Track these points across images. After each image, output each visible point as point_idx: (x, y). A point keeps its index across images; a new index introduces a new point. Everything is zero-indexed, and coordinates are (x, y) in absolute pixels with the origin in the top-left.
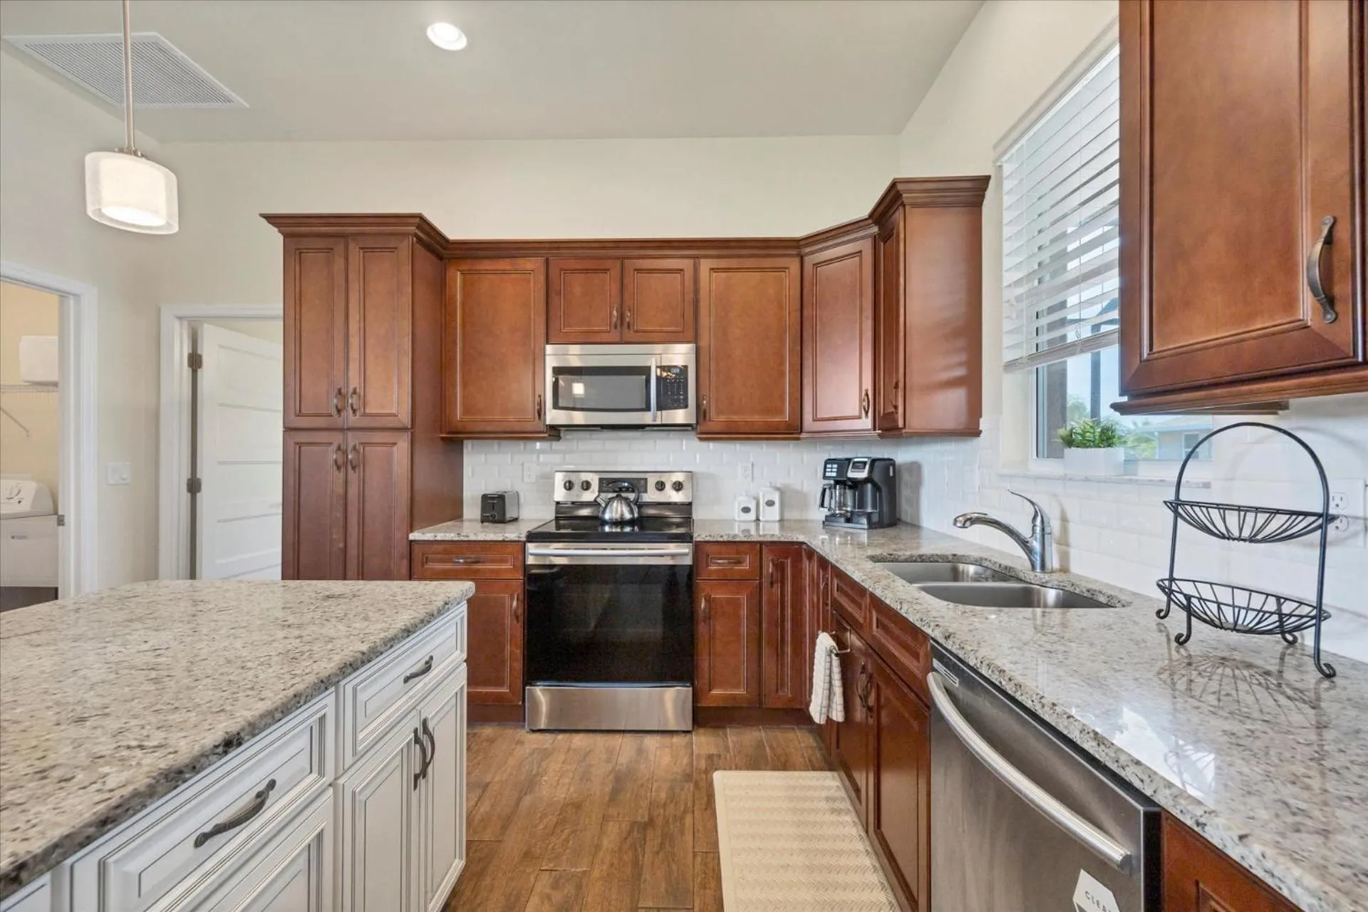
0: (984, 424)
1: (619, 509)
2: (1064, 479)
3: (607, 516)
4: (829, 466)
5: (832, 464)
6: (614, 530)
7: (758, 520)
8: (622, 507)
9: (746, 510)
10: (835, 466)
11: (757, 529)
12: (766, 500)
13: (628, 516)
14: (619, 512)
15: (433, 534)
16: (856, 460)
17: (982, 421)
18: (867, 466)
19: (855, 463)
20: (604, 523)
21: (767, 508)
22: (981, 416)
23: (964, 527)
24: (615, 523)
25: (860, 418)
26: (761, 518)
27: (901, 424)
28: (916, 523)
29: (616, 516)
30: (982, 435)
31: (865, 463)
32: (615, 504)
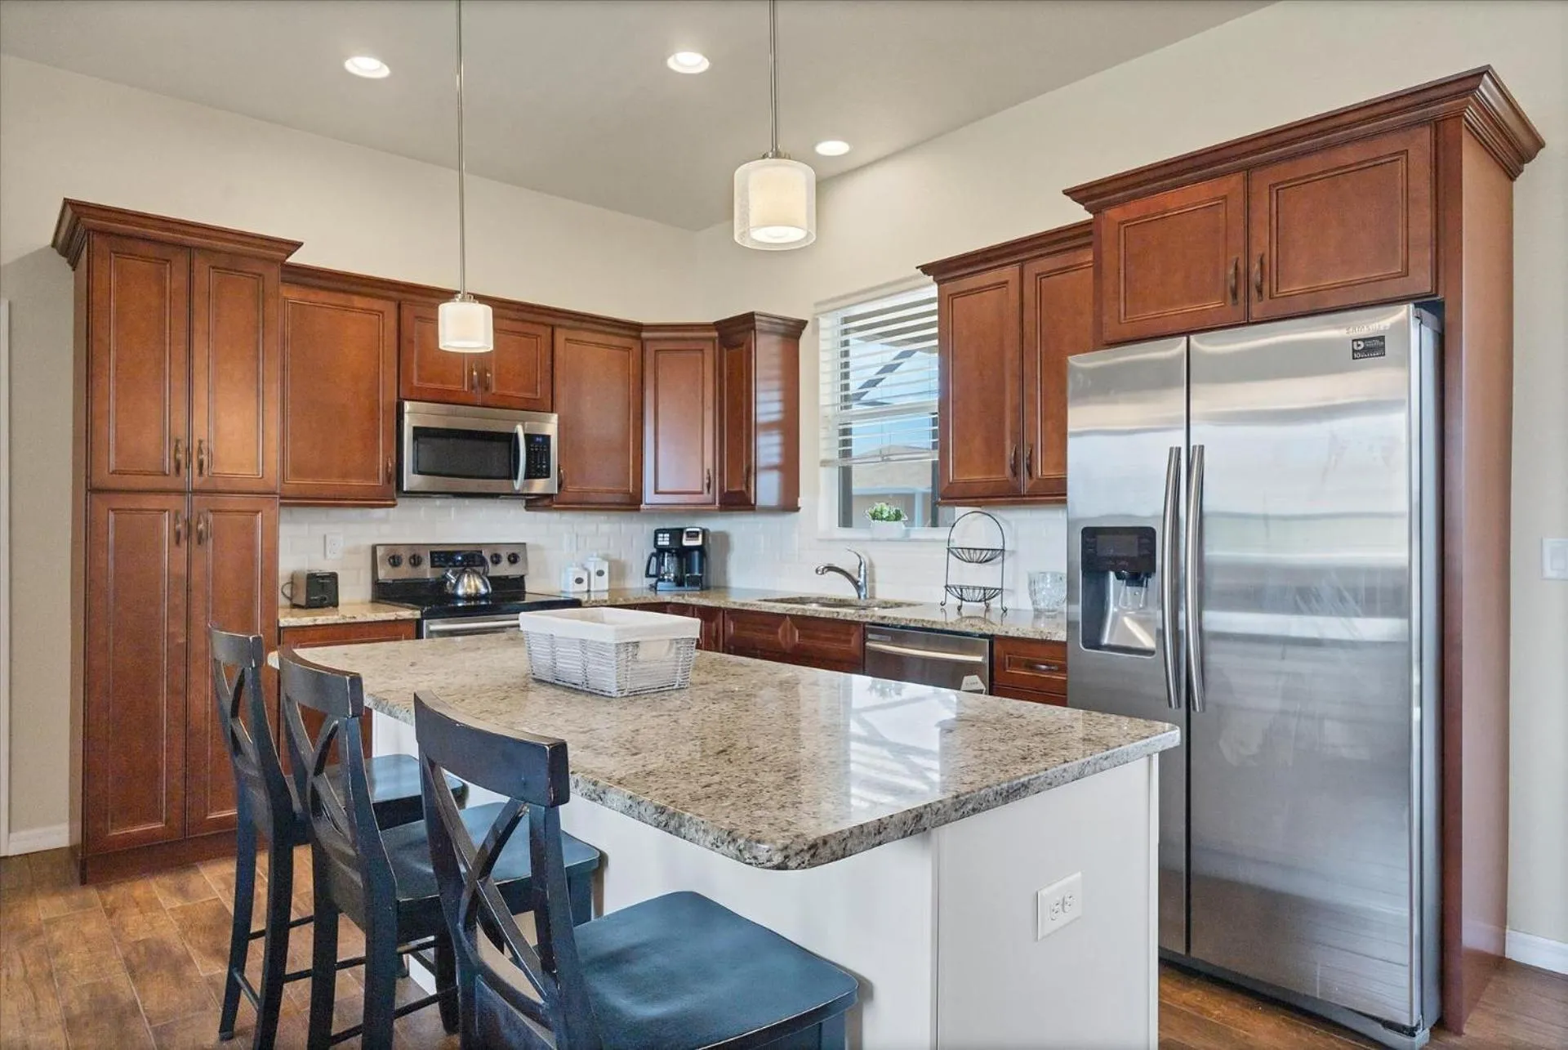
0: (801, 502)
1: (472, 583)
2: (873, 540)
3: (460, 592)
4: (661, 535)
5: (664, 533)
6: (469, 604)
7: (589, 591)
8: (474, 581)
9: (579, 581)
10: (668, 535)
11: (589, 596)
12: (596, 570)
13: (483, 591)
14: (473, 587)
15: (312, 618)
16: (688, 530)
17: (799, 500)
18: (700, 536)
19: (688, 533)
20: (457, 597)
21: (597, 577)
22: (798, 496)
23: (823, 573)
24: (468, 598)
25: (702, 493)
26: (592, 589)
27: (753, 502)
28: (722, 585)
29: (472, 591)
30: (801, 510)
31: (697, 533)
32: (466, 580)
